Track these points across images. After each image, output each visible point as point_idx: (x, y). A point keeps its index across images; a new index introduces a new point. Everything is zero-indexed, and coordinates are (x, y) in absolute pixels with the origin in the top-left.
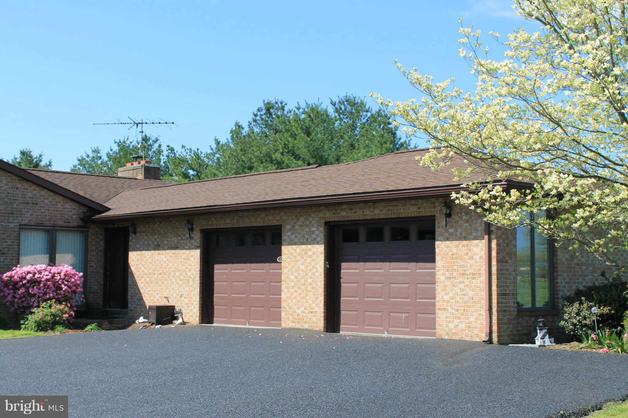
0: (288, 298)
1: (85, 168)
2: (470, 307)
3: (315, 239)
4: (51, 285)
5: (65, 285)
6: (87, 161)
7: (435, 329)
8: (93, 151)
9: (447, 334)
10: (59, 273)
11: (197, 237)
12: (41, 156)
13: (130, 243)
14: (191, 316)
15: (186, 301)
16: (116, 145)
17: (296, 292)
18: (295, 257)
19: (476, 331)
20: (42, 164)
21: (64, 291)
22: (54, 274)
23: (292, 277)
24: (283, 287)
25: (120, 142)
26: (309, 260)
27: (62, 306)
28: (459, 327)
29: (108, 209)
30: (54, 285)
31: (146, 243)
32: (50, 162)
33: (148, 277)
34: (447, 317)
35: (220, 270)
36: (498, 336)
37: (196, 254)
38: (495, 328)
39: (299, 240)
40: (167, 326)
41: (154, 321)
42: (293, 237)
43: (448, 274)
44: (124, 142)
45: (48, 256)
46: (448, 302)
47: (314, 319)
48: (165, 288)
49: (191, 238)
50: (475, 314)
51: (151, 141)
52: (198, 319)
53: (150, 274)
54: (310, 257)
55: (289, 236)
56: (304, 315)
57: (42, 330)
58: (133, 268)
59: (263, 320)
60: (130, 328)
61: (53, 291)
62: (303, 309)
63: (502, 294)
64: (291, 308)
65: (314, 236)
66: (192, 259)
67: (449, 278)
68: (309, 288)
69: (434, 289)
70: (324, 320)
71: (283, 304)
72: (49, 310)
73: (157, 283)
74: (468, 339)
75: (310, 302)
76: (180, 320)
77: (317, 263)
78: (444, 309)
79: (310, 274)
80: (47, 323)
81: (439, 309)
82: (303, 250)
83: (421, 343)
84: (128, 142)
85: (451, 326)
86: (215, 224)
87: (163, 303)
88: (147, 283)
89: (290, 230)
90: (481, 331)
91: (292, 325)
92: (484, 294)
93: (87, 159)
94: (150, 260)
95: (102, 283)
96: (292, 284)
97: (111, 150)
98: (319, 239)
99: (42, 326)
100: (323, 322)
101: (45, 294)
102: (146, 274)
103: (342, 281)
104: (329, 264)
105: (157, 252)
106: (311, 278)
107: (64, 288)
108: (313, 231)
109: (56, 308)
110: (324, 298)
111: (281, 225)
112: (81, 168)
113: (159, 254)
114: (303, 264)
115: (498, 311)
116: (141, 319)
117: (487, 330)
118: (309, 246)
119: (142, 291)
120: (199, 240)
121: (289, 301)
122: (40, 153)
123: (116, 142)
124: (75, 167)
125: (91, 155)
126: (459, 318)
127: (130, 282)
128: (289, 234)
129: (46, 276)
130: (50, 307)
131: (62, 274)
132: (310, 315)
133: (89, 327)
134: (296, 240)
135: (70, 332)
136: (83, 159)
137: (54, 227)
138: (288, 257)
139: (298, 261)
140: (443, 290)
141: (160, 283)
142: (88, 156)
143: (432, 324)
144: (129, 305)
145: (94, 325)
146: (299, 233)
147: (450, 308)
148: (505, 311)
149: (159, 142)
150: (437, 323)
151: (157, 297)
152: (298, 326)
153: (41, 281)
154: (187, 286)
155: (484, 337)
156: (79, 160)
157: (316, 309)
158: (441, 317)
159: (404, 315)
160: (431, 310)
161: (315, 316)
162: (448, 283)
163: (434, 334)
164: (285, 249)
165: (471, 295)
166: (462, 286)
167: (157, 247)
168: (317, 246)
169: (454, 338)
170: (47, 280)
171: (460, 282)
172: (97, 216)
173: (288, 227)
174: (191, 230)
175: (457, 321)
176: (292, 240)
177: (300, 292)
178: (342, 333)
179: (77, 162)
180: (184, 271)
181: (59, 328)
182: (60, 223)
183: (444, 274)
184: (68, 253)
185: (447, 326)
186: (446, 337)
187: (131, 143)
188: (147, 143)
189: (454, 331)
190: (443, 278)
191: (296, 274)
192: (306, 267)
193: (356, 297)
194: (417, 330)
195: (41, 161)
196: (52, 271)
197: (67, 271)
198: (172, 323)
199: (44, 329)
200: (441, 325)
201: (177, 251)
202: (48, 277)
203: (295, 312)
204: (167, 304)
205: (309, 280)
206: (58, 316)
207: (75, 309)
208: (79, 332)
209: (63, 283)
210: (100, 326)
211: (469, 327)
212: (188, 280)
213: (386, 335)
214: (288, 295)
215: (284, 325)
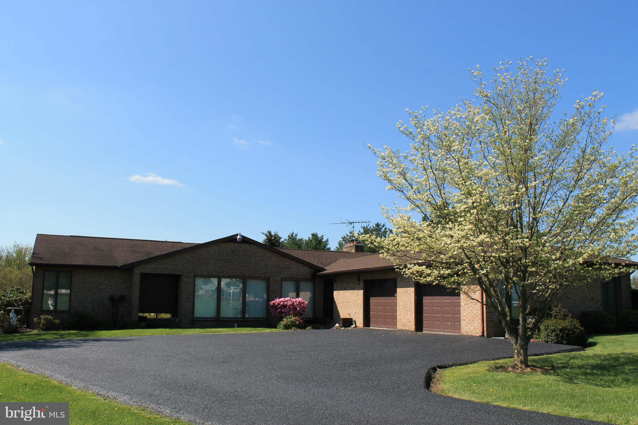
0: (400, 314)
1: (346, 242)
2: (475, 318)
3: (410, 285)
4: (292, 308)
5: (299, 308)
6: (347, 239)
7: (460, 330)
8: (350, 233)
9: (466, 333)
10: (296, 302)
11: (362, 283)
12: (322, 236)
13: (334, 287)
14: (360, 323)
15: (357, 315)
16: (362, 229)
17: (403, 311)
18: (402, 294)
19: (478, 331)
20: (324, 240)
21: (298, 311)
22: (294, 302)
23: (401, 304)
24: (398, 309)
25: (364, 227)
26: (408, 295)
27: (297, 318)
28: (471, 329)
29: (325, 270)
30: (293, 308)
31: (341, 287)
32: (327, 240)
33: (342, 304)
34: (465, 324)
35: (373, 300)
36: (487, 333)
37: (361, 292)
38: (485, 329)
39: (404, 285)
40: (347, 328)
41: (342, 326)
42: (401, 284)
43: (465, 302)
44: (367, 227)
45: (295, 293)
46: (466, 316)
47: (410, 324)
48: (349, 309)
49: (359, 284)
50: (477, 322)
51: (381, 226)
52: (362, 325)
53: (342, 302)
54: (409, 294)
55: (400, 283)
56: (406, 323)
57: (286, 329)
58: (335, 299)
59: (391, 325)
60: (331, 329)
61: (293, 310)
62: (406, 320)
63: (489, 312)
64: (401, 319)
65: (410, 283)
66: (360, 295)
67: (466, 304)
68: (408, 309)
69: (460, 310)
70: (415, 325)
71: (398, 318)
72: (290, 319)
73: (345, 307)
74: (474, 335)
75: (409, 316)
76: (354, 325)
77: (411, 297)
78: (464, 320)
79: (408, 302)
80: (289, 325)
81: (462, 320)
82: (405, 290)
83: (455, 337)
84: (369, 227)
85: (467, 328)
86: (369, 277)
87: (348, 317)
88: (341, 307)
89: (400, 280)
90: (479, 331)
91: (401, 328)
92: (480, 312)
93: (347, 237)
94: (342, 295)
95: (323, 306)
96: (401, 307)
97: (360, 232)
98: (412, 285)
99: (287, 327)
100: (414, 326)
101: (289, 312)
102: (340, 302)
103: (424, 306)
104: (417, 297)
105: (345, 291)
106: (409, 304)
107: (298, 309)
108: (410, 281)
109: (293, 319)
110: (415, 315)
111: (396, 278)
112: (344, 242)
113: (346, 292)
114: (406, 297)
115: (486, 321)
116: (337, 325)
117: (481, 330)
118: (408, 288)
119: (339, 311)
120: (362, 285)
121: (400, 316)
122: (322, 234)
123: (362, 227)
124: (340, 242)
125: (349, 235)
126: (470, 324)
127: (334, 306)
128: (400, 282)
129: (289, 303)
130: (291, 318)
131: (297, 302)
132: (409, 323)
133: (308, 328)
134: (403, 285)
135: (299, 330)
136: (345, 237)
137: (298, 279)
138: (400, 294)
139: (404, 296)
140: (464, 310)
141: (347, 307)
142: (347, 236)
143: (459, 328)
144: (334, 318)
145: (310, 327)
146: (404, 282)
147: (466, 319)
148: (492, 321)
149: (385, 227)
150: (461, 327)
151: (346, 314)
152: (404, 328)
153: (287, 306)
154: (358, 308)
155: (480, 334)
156: (342, 238)
157: (411, 320)
158: (463, 323)
159: (449, 323)
160: (459, 320)
161: (411, 323)
162: (466, 307)
163: (460, 332)
164: (398, 290)
165: (475, 313)
166: (471, 308)
167: (345, 289)
168: (411, 288)
169: (468, 334)
170: (290, 305)
171: (471, 306)
172: (319, 274)
173: (399, 279)
174: (359, 280)
175: (469, 326)
176: (401, 285)
177: (404, 311)
178: (424, 332)
179: (342, 239)
180: (357, 301)
181: (294, 328)
182: (301, 277)
183: (464, 302)
184: (307, 291)
185: (465, 328)
186: (465, 334)
187: (370, 227)
188: (379, 227)
189: (468, 331)
190: (463, 304)
191: (403, 302)
192: (407, 299)
193: (440, 314)
194: (455, 330)
195: (323, 239)
196: (293, 301)
197: (299, 301)
198: (350, 327)
199: (288, 329)
200: (463, 328)
201: (354, 291)
202: (291, 304)
203: (402, 321)
204: (350, 317)
205: (408, 306)
206: (294, 322)
207: (304, 319)
208: (304, 330)
209: (298, 307)
210: (314, 328)
211: (475, 329)
212: (358, 305)
213: (442, 333)
214: (399, 313)
215: (398, 328)
